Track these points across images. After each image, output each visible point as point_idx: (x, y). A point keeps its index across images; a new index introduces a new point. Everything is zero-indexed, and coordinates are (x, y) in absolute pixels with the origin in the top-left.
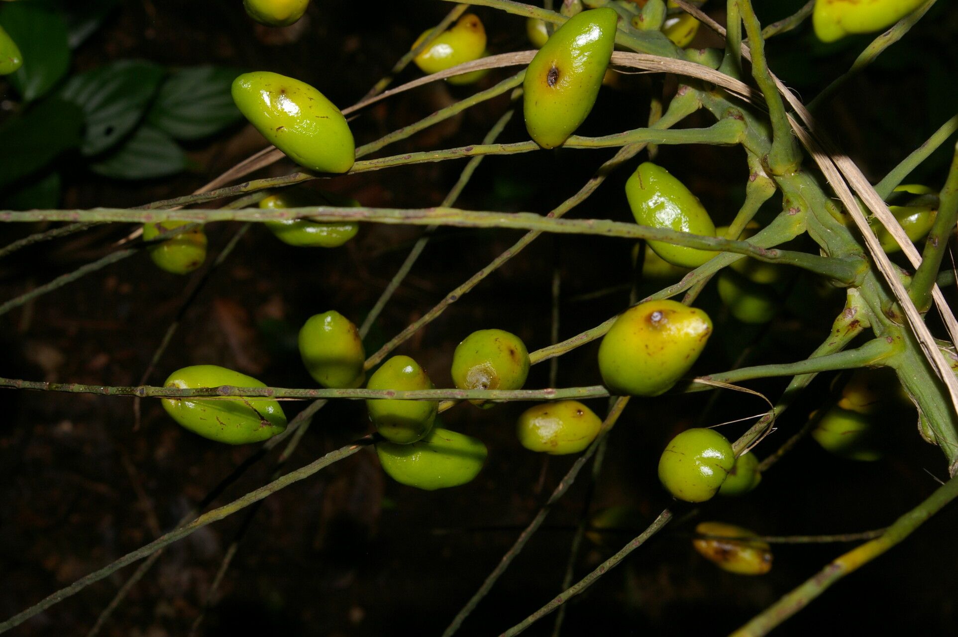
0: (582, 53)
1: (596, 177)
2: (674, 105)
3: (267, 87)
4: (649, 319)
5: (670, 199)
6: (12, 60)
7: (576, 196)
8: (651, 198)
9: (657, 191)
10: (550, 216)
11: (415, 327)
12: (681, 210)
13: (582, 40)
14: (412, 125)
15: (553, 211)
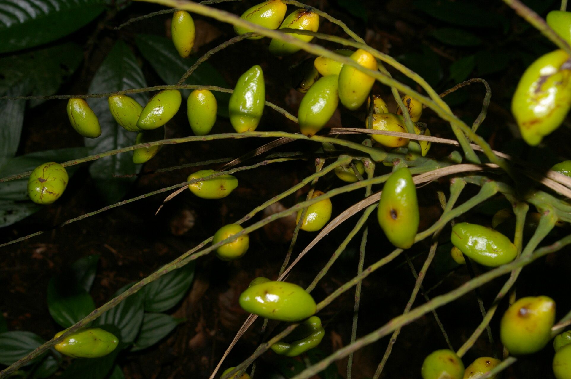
0: (402, 196)
1: (433, 244)
2: (452, 190)
3: (258, 295)
4: (520, 314)
5: (479, 237)
6: (113, 342)
7: (428, 259)
8: (468, 241)
9: (469, 236)
10: (420, 275)
11: (381, 365)
12: (487, 239)
13: (399, 190)
14: (326, 266)
15: (421, 272)
